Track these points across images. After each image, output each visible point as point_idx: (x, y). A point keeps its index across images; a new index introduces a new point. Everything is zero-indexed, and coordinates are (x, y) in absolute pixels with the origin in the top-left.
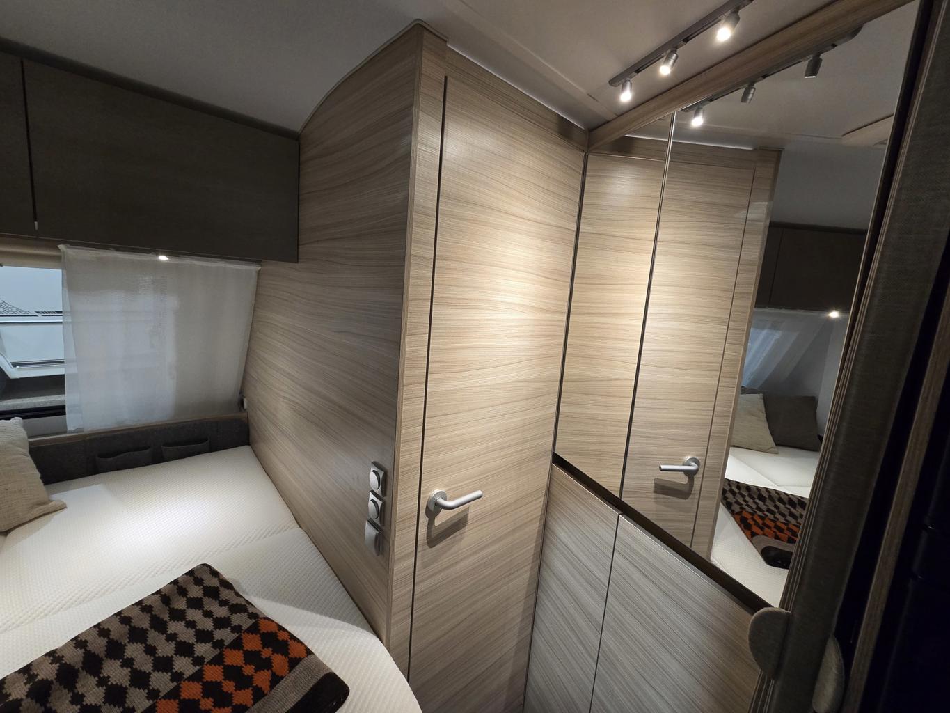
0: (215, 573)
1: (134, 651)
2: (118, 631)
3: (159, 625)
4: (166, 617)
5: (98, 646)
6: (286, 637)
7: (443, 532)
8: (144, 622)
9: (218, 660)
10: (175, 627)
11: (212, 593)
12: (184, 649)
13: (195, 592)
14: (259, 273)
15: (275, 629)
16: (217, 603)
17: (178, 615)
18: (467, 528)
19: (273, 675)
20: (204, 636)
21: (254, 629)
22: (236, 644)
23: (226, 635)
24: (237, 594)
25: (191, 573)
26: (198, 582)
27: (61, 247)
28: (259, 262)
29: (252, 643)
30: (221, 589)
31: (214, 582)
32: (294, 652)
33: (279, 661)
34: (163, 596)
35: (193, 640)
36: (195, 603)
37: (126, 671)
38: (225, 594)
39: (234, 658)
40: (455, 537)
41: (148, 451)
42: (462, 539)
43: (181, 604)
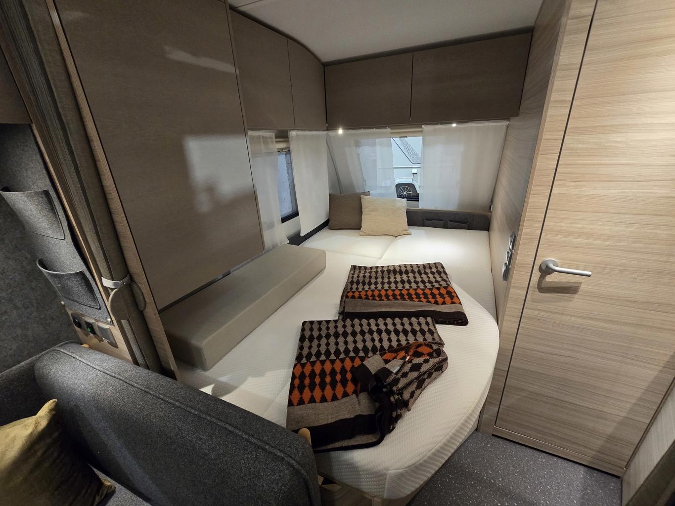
0: (443, 267)
1: (411, 275)
2: (409, 268)
3: (420, 273)
4: (423, 272)
5: (403, 269)
6: (455, 295)
7: (554, 288)
8: (416, 270)
9: (431, 289)
10: (424, 276)
11: (439, 273)
12: (423, 282)
13: (434, 270)
14: (508, 126)
15: (452, 291)
16: (439, 276)
17: (426, 273)
18: (576, 296)
19: (444, 301)
20: (430, 282)
21: (446, 288)
22: (438, 289)
23: (437, 285)
24: (447, 277)
25: (435, 263)
26: (436, 267)
27: (423, 126)
28: (508, 119)
29: (443, 291)
30: (442, 273)
31: (442, 270)
32: (455, 300)
33: (448, 299)
34: (424, 267)
35: (427, 281)
36: (433, 273)
37: (407, 278)
38: (443, 275)
39: (436, 292)
40: (564, 296)
41: (442, 222)
42: (570, 301)
43: (428, 271)
